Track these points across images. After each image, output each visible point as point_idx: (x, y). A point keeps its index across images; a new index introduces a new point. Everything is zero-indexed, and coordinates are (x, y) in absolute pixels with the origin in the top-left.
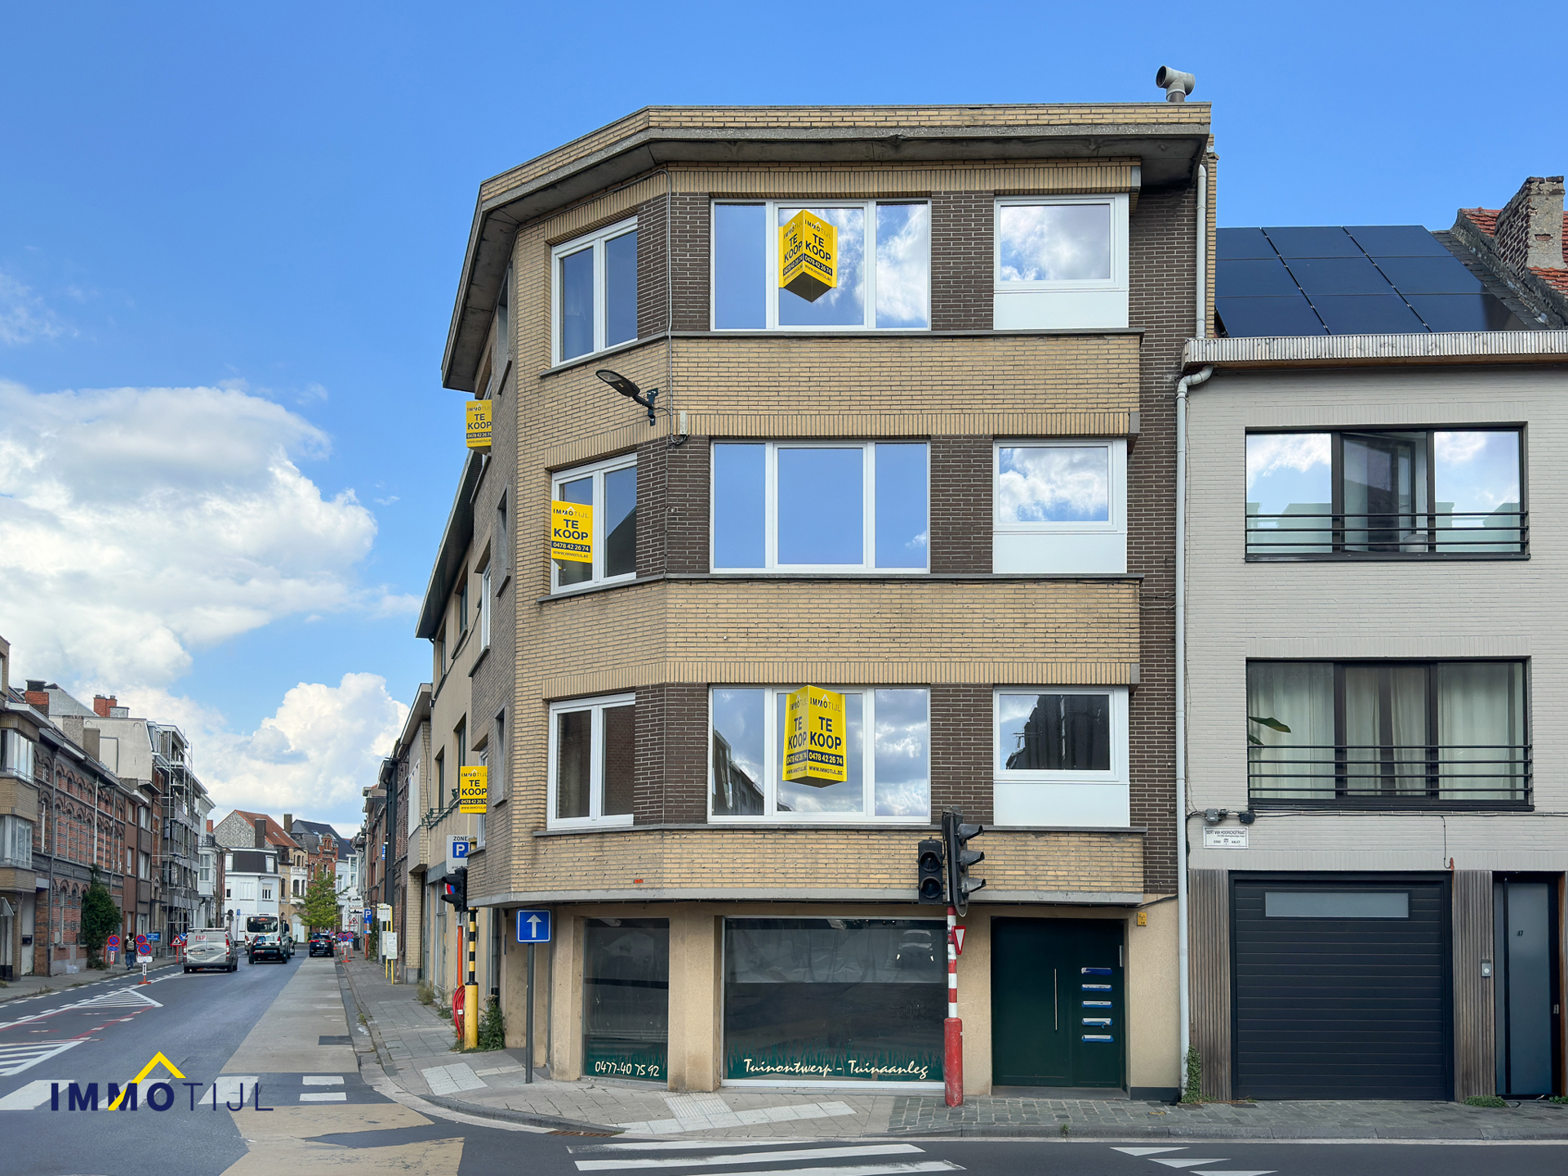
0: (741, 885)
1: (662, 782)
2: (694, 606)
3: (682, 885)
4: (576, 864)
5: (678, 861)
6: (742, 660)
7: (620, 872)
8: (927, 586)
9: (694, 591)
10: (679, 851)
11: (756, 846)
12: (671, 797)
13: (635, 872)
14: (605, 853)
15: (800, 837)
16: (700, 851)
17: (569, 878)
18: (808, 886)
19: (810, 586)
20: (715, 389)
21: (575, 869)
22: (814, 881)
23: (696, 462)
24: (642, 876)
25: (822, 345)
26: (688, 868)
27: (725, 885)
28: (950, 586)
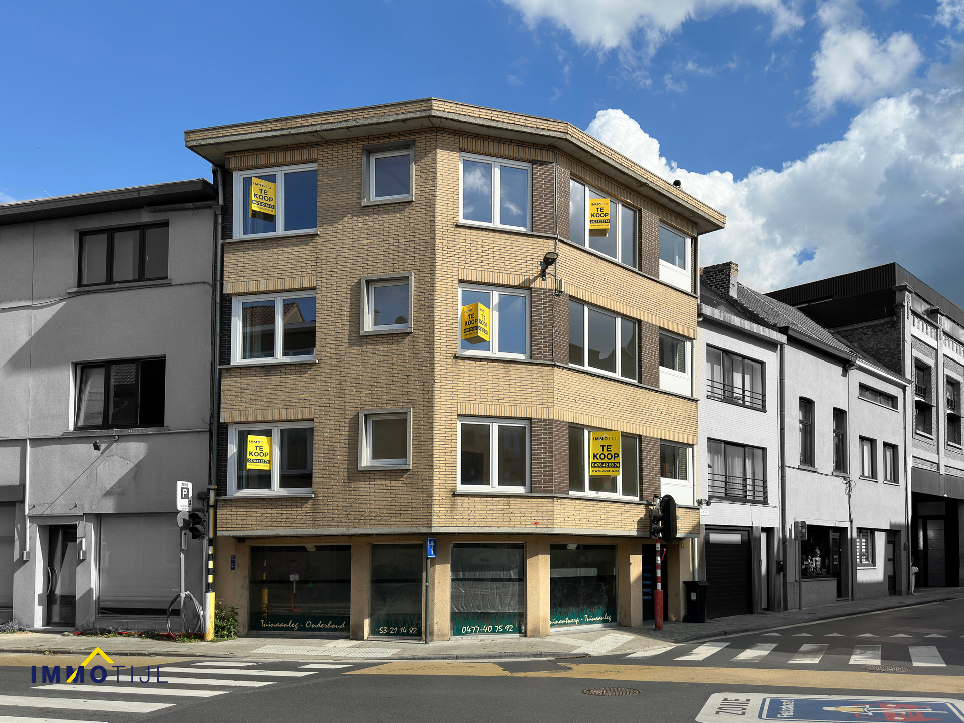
0: (582, 527)
1: (552, 472)
2: (564, 381)
3: (561, 526)
4: (488, 512)
5: (559, 513)
6: (581, 412)
7: (522, 518)
8: (641, 390)
9: (564, 373)
10: (560, 508)
11: (587, 508)
12: (557, 479)
13: (533, 518)
14: (511, 507)
15: (602, 503)
16: (568, 509)
17: (483, 520)
18: (605, 528)
19: (604, 380)
20: (572, 271)
21: (487, 514)
22: (607, 526)
23: (564, 306)
24: (538, 521)
25: (609, 264)
26: (563, 517)
27: (577, 527)
28: (647, 391)
